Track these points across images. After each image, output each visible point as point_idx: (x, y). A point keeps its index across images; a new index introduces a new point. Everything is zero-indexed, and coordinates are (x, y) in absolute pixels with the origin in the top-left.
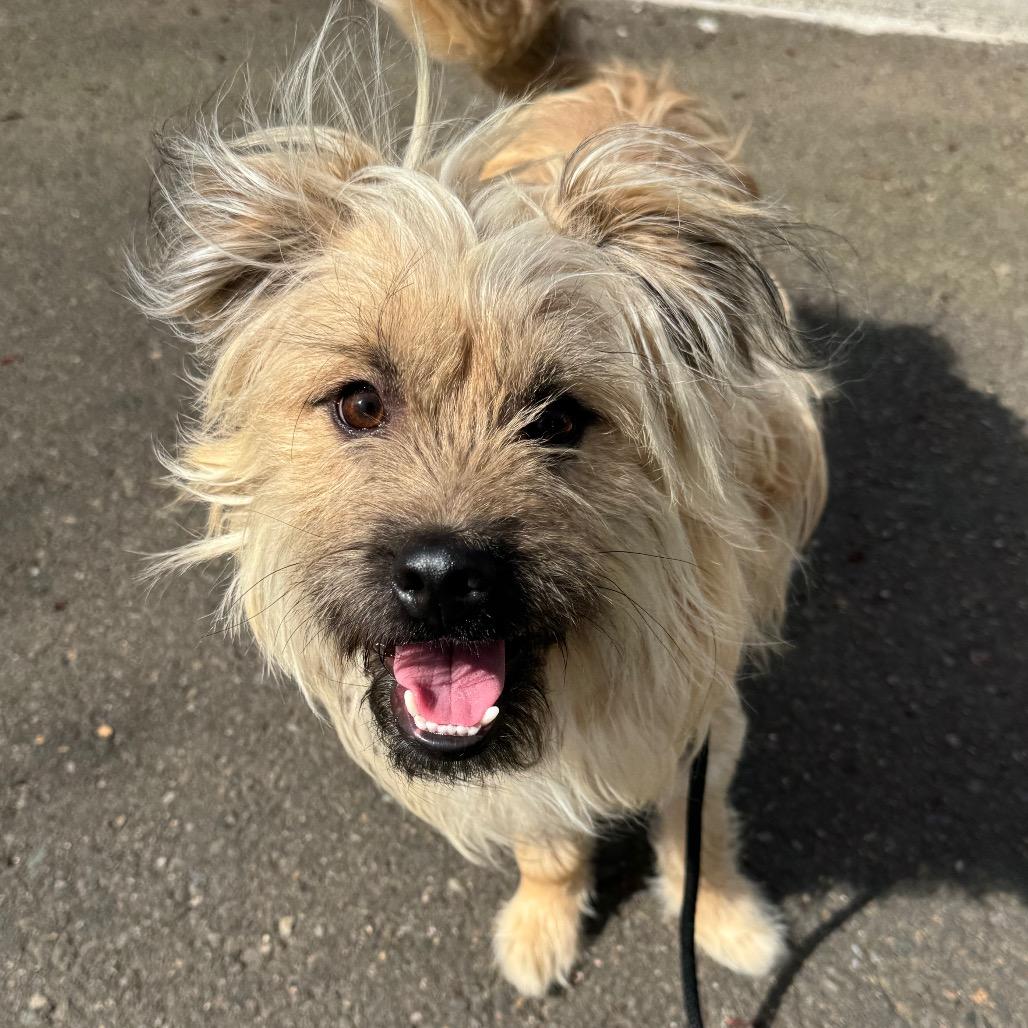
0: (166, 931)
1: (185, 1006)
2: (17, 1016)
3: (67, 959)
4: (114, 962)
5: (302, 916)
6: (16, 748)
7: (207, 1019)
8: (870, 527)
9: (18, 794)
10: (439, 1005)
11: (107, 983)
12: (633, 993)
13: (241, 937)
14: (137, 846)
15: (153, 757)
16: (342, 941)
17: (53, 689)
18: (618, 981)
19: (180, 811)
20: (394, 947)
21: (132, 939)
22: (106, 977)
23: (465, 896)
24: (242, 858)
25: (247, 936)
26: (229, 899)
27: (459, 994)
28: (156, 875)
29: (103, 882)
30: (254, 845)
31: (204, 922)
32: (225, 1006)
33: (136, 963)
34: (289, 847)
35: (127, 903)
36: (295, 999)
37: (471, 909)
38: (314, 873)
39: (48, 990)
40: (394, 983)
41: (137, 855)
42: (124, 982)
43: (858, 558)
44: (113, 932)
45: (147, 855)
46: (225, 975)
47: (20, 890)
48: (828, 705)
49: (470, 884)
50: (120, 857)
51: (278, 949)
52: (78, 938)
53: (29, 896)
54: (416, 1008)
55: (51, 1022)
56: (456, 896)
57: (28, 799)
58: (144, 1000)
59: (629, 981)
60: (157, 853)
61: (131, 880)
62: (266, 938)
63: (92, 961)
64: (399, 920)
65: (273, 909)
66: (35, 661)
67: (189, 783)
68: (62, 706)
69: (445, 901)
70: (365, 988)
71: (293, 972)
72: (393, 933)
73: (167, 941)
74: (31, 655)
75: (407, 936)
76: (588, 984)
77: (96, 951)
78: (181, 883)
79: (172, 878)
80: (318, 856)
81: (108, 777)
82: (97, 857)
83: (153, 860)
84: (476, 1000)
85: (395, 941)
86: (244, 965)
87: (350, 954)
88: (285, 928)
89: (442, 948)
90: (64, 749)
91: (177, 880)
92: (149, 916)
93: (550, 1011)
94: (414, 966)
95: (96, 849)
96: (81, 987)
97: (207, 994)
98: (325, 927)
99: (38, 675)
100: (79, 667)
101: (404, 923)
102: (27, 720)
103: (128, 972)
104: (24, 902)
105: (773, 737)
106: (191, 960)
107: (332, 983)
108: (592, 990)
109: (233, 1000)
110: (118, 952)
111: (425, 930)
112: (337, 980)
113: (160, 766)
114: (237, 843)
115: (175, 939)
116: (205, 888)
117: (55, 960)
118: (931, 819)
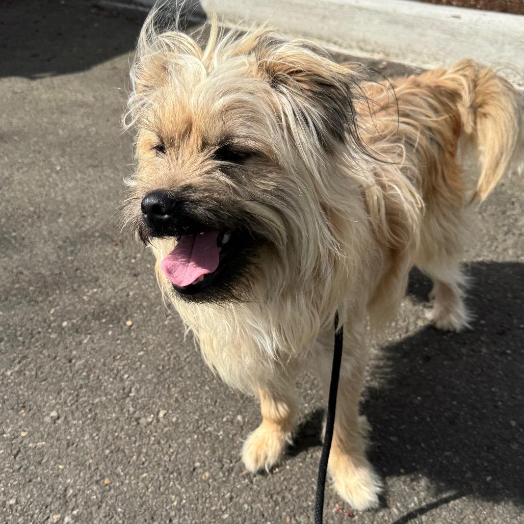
0: (115, 402)
1: (108, 432)
2: (44, 417)
3: (72, 402)
4: (89, 408)
5: (170, 412)
6: (93, 321)
7: (114, 440)
8: (515, 321)
9: (86, 337)
10: (210, 463)
11: (83, 415)
12: (298, 485)
13: (142, 413)
14: (120, 368)
15: (142, 337)
16: (182, 426)
17: (118, 304)
18: (294, 477)
19: (143, 360)
20: (202, 434)
21: (101, 402)
22: (84, 412)
23: (242, 424)
24: (158, 383)
25: (145, 413)
26: (145, 397)
27: (220, 461)
28: (122, 380)
29: (101, 377)
30: (165, 379)
31: (131, 403)
32: (123, 437)
33: (98, 411)
34: (178, 385)
35: (105, 387)
36: (151, 442)
37: (243, 430)
38: (183, 397)
39: (60, 411)
40: (195, 448)
41: (118, 371)
42: (89, 416)
43: (502, 333)
44: (94, 398)
45: (122, 372)
46: (129, 425)
47: (69, 372)
48: (455, 392)
49: (246, 420)
50: (112, 370)
51: (155, 421)
52: (81, 395)
53: (71, 375)
54: (199, 461)
55: (55, 423)
56: (238, 422)
57: (88, 341)
58: (93, 425)
59: (298, 479)
60: (126, 372)
61: (111, 380)
62: (152, 416)
63: (81, 405)
64: (209, 424)
65: (160, 406)
66: (117, 292)
67: (151, 350)
68: (118, 311)
69: (232, 423)
70: (182, 447)
71: (156, 432)
72: (204, 429)
73: (113, 406)
74: (116, 290)
75: (210, 432)
76: (279, 475)
77: (85, 402)
78: (129, 386)
79: (127, 383)
80: (189, 391)
81: (122, 340)
82: (103, 368)
83: (123, 375)
84: (226, 466)
85: (203, 432)
86: (138, 423)
87: (182, 432)
88: (161, 414)
89: (222, 441)
90: (111, 326)
91: (129, 384)
92: (111, 395)
93: (256, 480)
94: (207, 444)
95: (104, 365)
96: (73, 413)
97: (119, 430)
98: (178, 419)
99: (115, 297)
100: (132, 298)
101: (210, 427)
102: (103, 312)
103: (93, 413)
104: (68, 377)
105: (419, 398)
106: (119, 415)
107: (170, 441)
108: (280, 478)
109: (127, 435)
110: (93, 404)
111: (218, 432)
112: (172, 440)
113: (144, 341)
114: (159, 377)
115: (117, 406)
116: (138, 391)
117: (68, 401)
118: (484, 454)
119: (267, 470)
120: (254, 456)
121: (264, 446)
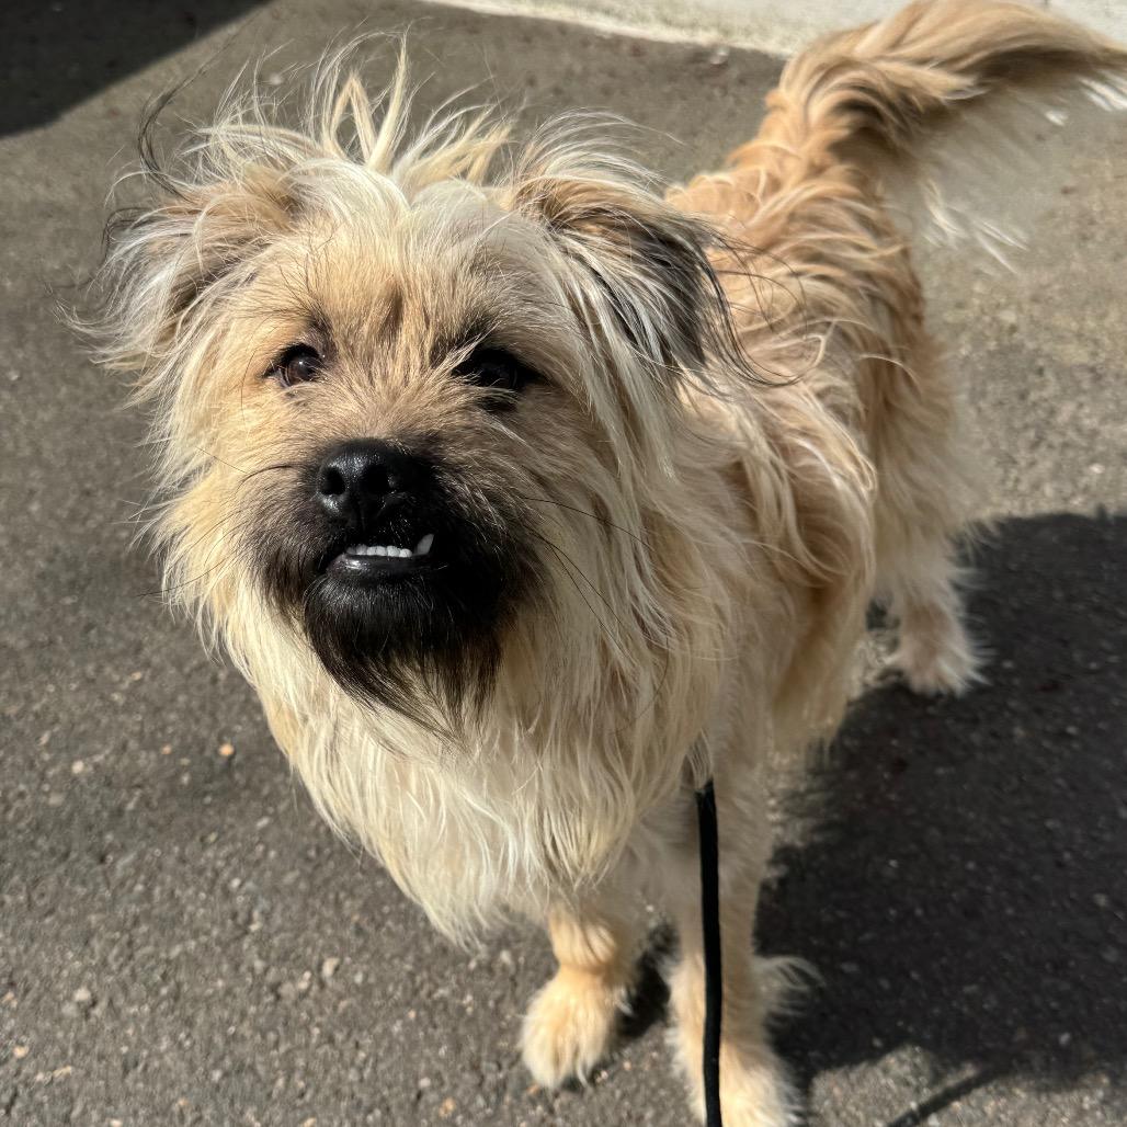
0: (218, 949)
1: (212, 1026)
2: (60, 1004)
3: (121, 960)
4: (161, 970)
5: (348, 960)
6: (143, 754)
7: (227, 1043)
8: (1078, 656)
9: (131, 796)
10: (452, 1077)
11: (149, 990)
12: (655, 1105)
13: (284, 970)
14: (220, 864)
15: (262, 781)
16: (377, 992)
17: (195, 704)
18: (643, 1087)
19: (269, 838)
20: (426, 1007)
21: (185, 953)
22: (150, 983)
23: (512, 971)
24: (311, 894)
25: (289, 969)
26: (285, 931)
27: (475, 1068)
28: (228, 894)
29: (178, 892)
30: (327, 881)
31: (255, 949)
32: (248, 1034)
33: (182, 976)
34: (357, 891)
35: (192, 916)
36: (314, 1041)
37: (516, 985)
38: (373, 919)
39: (95, 985)
40: (414, 1044)
41: (217, 873)
42: (164, 991)
43: (1053, 687)
44: (171, 943)
45: (226, 875)
46: (258, 1004)
47: (102, 888)
48: (968, 840)
49: (521, 960)
50: (201, 872)
51: (315, 988)
52: (138, 941)
53: (108, 894)
54: (428, 1074)
55: (87, 1016)
56: (504, 968)
57: (138, 805)
58: (177, 1013)
59: (654, 1091)
60: (235, 874)
61: (203, 895)
62: (307, 975)
63: (143, 966)
64: (439, 981)
65: (323, 949)
66: (189, 676)
67: (285, 812)
68: (197, 721)
69: (490, 970)
70: (385, 1043)
71: (322, 1013)
72: (430, 994)
73: (215, 960)
74: (187, 670)
75: (442, 999)
76: (610, 1085)
77: (150, 957)
78: (246, 907)
79: (240, 899)
80: (383, 903)
81: (215, 794)
82: (181, 868)
83: (229, 881)
84: (490, 1078)
85: (429, 1002)
86: (278, 997)
87: (380, 1007)
88: (328, 969)
89: (473, 1019)
90: (185, 761)
91: (244, 903)
92: (207, 933)
93: (561, 1106)
94: (440, 1031)
95: (182, 860)
96: (125, 989)
97: (236, 1018)
98: (366, 976)
99: (185, 689)
100: (225, 687)
101: (444, 986)
102: (163, 729)
103: (172, 983)
104: (102, 899)
105: (893, 863)
106: (232, 983)
107: (355, 1032)
108: (613, 1093)
109: (257, 1029)
110: (168, 961)
111: (462, 997)
112: (361, 1030)
113: (266, 791)
114: (311, 877)
115: (224, 960)
116: (267, 916)
117: (111, 959)
118: (1047, 981)
119: (582, 1078)
120: (548, 1053)
121: (570, 1027)
